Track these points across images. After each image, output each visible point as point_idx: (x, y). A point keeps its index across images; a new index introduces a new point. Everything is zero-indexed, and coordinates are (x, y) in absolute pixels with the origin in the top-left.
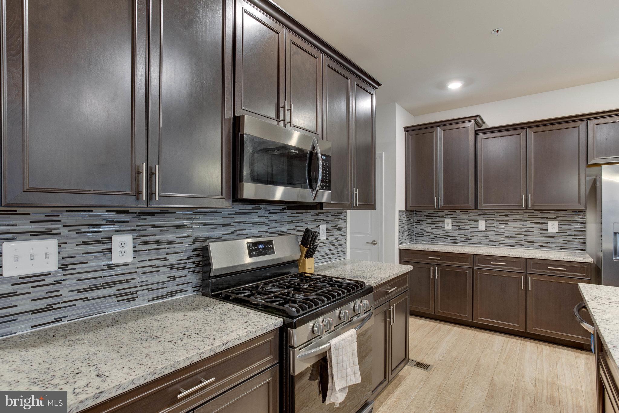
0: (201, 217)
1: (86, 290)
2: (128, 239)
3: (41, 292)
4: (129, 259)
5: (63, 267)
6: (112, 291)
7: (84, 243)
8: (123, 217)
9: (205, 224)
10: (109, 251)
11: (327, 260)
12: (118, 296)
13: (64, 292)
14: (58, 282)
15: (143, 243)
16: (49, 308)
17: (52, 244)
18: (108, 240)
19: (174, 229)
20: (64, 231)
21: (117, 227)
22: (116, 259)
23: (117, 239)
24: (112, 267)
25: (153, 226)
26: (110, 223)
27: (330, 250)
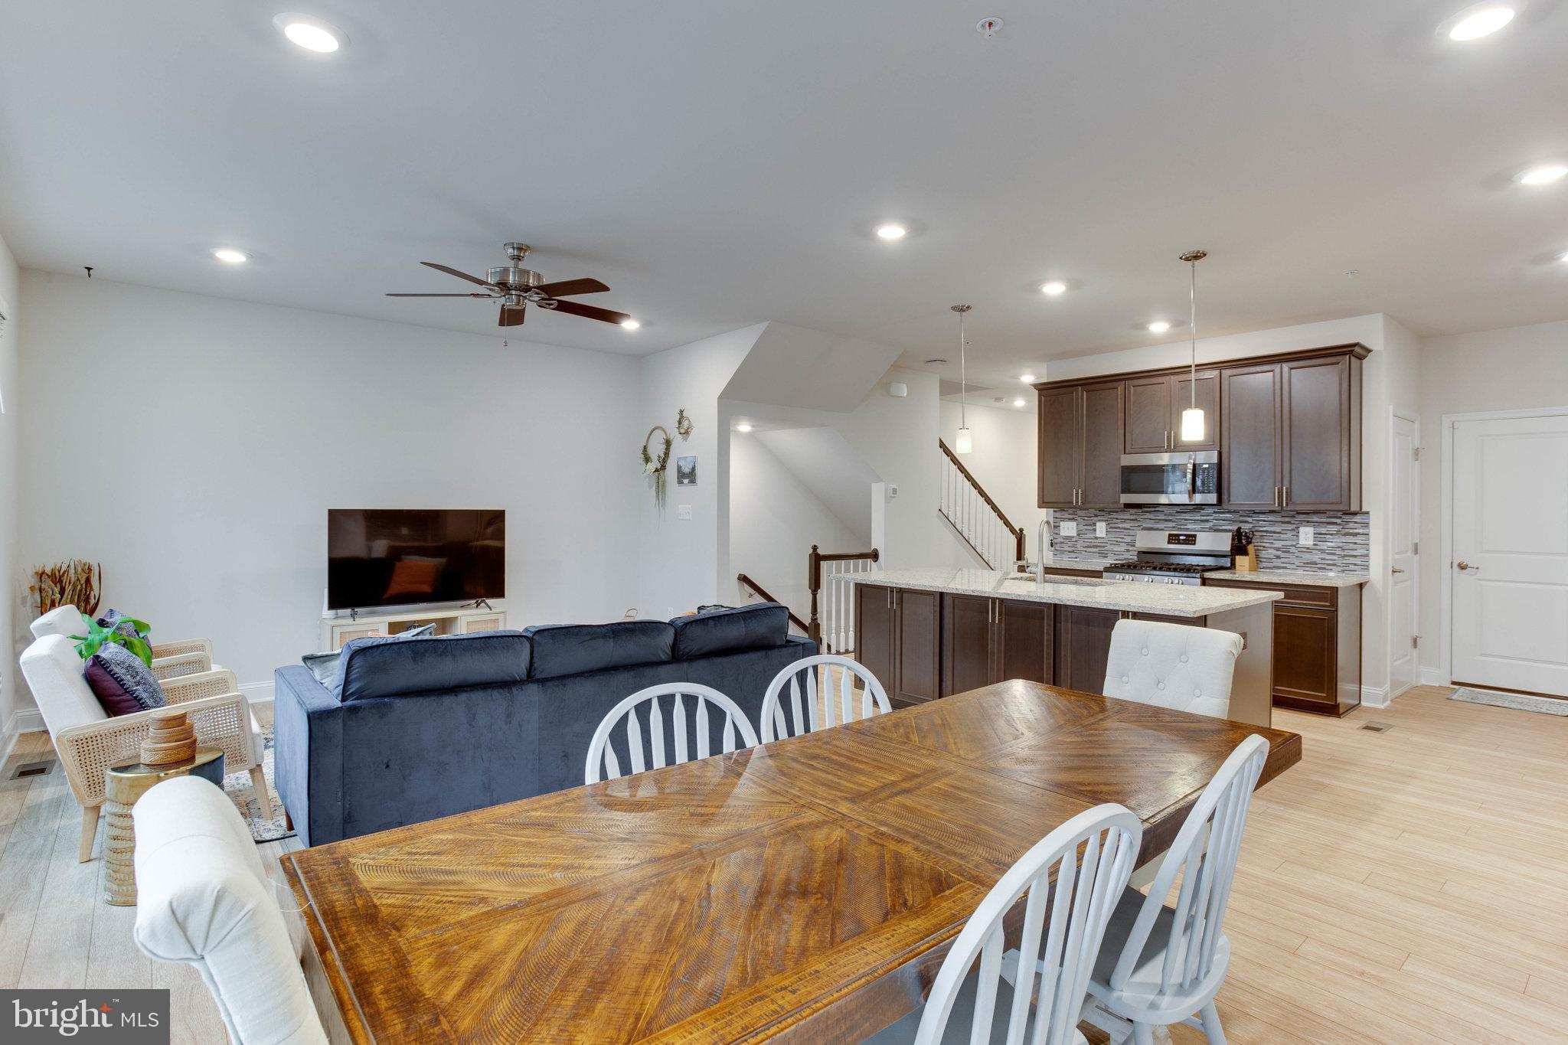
0: (1148, 514)
1: (1086, 547)
2: (1104, 524)
3: (1070, 544)
4: (1104, 535)
5: (1078, 535)
6: (1096, 550)
7: (1086, 525)
8: (1103, 513)
9: (1150, 519)
10: (1095, 530)
11: (1316, 569)
12: (1099, 553)
13: (1078, 546)
14: (1076, 541)
15: (1111, 528)
16: (1073, 552)
17: (1075, 523)
18: (1095, 524)
19: (1129, 521)
20: (1079, 519)
21: (1099, 518)
22: (1098, 535)
23: (1098, 524)
24: (1096, 538)
25: (1117, 519)
26: (1096, 516)
27: (1322, 559)
